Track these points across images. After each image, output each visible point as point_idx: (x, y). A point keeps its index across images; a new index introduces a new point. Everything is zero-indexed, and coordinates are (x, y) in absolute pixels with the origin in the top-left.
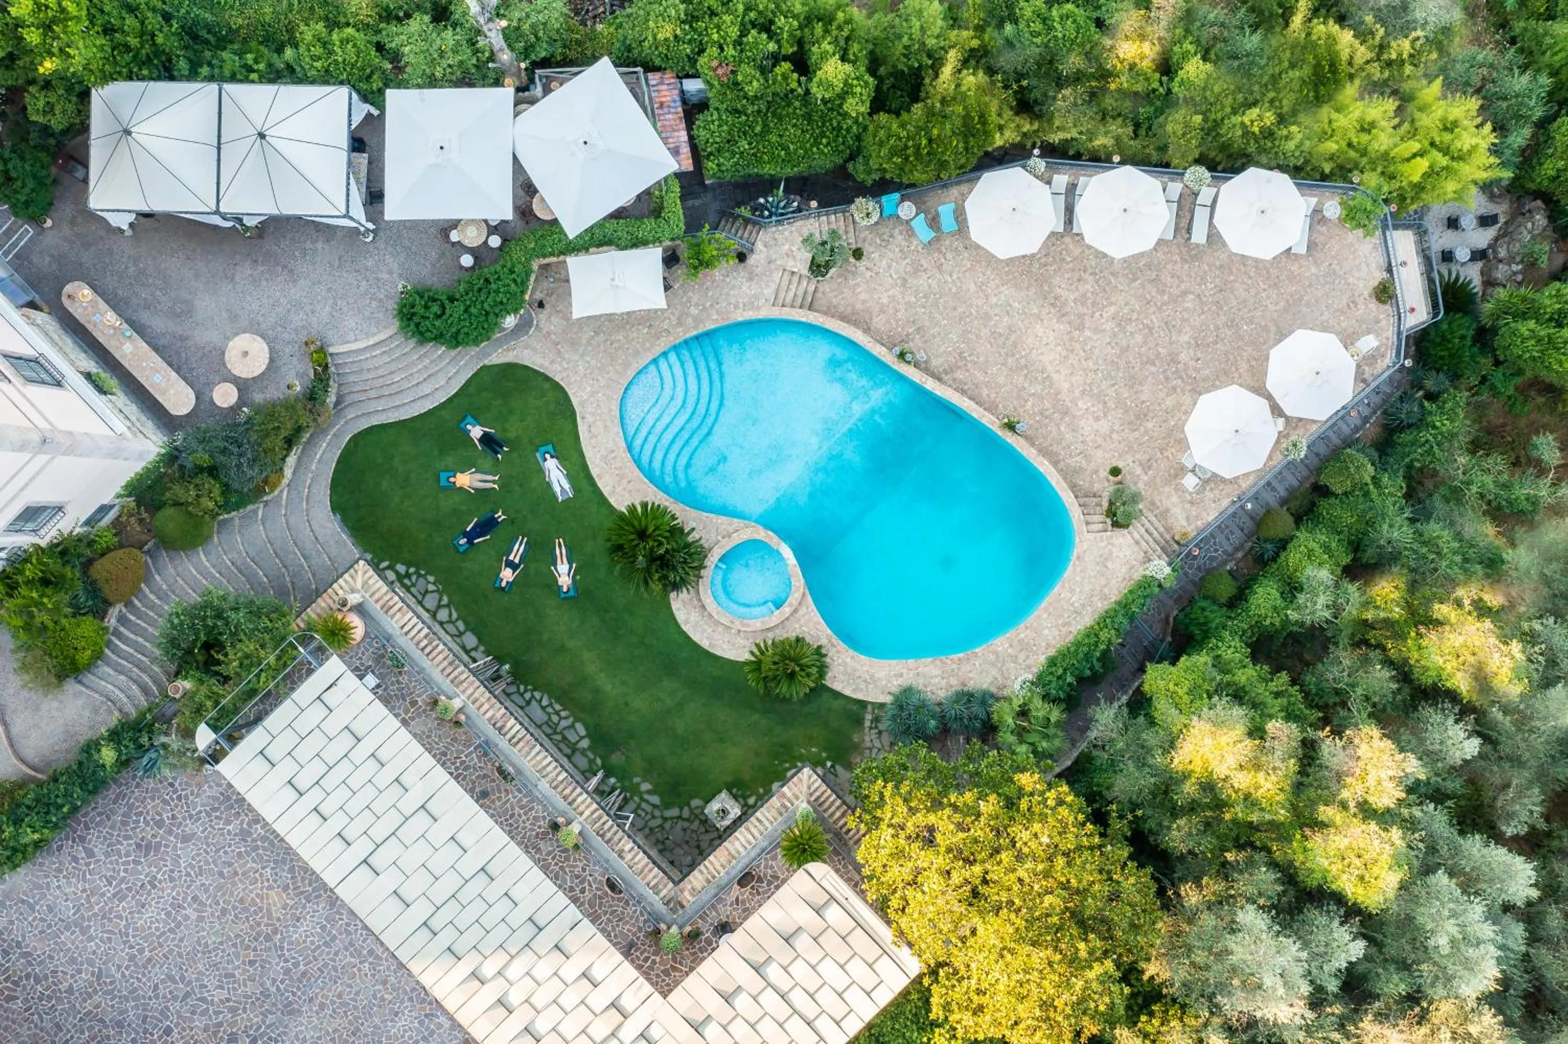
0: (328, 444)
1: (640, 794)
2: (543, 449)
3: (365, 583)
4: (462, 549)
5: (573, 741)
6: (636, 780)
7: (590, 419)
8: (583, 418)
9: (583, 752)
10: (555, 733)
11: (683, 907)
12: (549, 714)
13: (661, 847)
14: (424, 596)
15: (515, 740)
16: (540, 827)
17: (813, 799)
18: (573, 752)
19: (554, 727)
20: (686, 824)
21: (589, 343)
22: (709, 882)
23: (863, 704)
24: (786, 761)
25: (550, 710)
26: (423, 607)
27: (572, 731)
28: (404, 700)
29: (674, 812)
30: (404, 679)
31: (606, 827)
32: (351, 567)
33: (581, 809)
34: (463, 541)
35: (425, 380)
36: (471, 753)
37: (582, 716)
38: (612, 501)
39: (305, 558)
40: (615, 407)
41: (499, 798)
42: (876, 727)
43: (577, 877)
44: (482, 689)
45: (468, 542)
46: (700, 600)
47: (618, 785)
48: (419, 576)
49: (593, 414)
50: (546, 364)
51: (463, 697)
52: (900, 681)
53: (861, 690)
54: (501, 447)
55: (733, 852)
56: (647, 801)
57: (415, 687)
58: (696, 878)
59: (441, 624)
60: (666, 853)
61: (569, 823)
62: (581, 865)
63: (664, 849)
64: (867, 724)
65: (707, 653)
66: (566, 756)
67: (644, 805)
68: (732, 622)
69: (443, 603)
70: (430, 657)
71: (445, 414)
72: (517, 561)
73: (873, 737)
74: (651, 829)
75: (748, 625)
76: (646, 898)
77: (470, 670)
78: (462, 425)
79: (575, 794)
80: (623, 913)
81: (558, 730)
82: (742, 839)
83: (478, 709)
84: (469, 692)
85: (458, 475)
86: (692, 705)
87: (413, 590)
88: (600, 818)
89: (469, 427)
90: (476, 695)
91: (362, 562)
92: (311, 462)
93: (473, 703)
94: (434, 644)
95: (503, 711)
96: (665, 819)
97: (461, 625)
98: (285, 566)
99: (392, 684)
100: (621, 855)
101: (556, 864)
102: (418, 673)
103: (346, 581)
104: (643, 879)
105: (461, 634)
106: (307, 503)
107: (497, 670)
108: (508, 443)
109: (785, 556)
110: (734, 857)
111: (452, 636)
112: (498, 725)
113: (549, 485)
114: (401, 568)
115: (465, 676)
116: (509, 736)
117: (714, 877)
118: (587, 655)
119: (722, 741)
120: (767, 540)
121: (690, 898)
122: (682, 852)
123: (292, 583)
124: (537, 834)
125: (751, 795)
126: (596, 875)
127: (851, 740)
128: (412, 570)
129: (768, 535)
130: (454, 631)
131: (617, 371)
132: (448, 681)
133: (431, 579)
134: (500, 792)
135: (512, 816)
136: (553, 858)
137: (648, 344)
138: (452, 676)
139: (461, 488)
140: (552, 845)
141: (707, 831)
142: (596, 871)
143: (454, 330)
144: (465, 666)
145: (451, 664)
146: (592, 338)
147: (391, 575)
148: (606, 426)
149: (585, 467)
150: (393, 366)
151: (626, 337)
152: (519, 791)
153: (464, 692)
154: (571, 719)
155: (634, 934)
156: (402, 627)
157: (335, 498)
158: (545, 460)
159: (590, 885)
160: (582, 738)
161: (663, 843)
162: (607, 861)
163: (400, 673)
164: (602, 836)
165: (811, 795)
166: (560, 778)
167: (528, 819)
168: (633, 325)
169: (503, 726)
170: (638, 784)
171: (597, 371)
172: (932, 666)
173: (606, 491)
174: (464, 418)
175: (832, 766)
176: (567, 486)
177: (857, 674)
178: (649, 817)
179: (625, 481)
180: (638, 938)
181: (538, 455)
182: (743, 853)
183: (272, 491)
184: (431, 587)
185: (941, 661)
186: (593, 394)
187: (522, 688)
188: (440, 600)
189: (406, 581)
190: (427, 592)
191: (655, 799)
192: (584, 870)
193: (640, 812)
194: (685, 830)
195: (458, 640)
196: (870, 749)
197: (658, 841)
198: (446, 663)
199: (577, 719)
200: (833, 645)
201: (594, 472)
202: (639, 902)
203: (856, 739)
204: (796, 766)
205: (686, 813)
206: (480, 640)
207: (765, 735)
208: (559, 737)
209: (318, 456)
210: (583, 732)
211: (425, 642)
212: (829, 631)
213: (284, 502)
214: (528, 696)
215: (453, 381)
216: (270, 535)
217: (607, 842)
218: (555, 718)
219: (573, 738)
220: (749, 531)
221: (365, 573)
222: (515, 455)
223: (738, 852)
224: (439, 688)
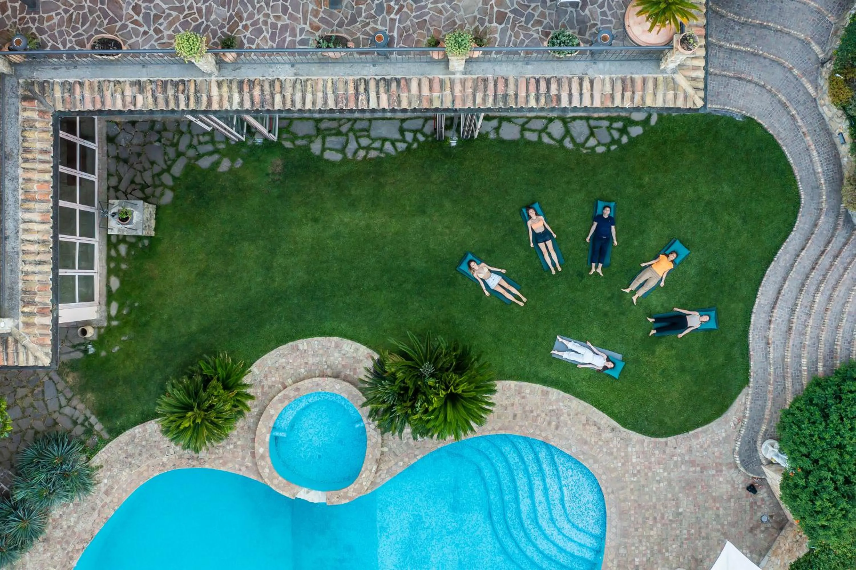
0: (815, 172)
1: (223, 154)
2: (620, 366)
3: (676, 87)
4: (601, 204)
5: (329, 139)
6: (239, 163)
7: (607, 435)
8: (613, 430)
9: (309, 138)
10: (351, 130)
11: (25, 98)
12: (374, 140)
13: (158, 127)
14: (591, 128)
15: (362, 88)
16: (245, 27)
17: (10, 339)
18: (318, 129)
19: (358, 134)
20: (157, 169)
21: (676, 499)
22: (26, 150)
23: (115, 432)
24: (129, 314)
25: (377, 144)
26: (581, 118)
27: (339, 147)
28: (514, 11)
29: (178, 169)
30: (536, 32)
31: (182, 97)
32: (705, 89)
33: (225, 89)
34: (607, 213)
35: (790, 321)
36: (391, 30)
37: (345, 169)
38: (512, 384)
39: (732, 50)
40: (595, 468)
41: (316, 13)
42: (83, 424)
43: (157, 17)
44: (448, 105)
45: (602, 216)
46: (346, 379)
47: (250, 143)
48: (613, 141)
49: (607, 442)
50: (694, 442)
51: (458, 76)
52: (102, 487)
53: (127, 445)
54: (658, 330)
55: (32, 205)
56: (211, 153)
57: (517, 36)
58: (41, 140)
59: (551, 120)
60: (147, 127)
61: (220, 63)
62: (166, 33)
63: (152, 128)
64: (93, 419)
65: (293, 339)
66: (321, 120)
67: (210, 148)
68: (298, 389)
69: (567, 140)
70: (533, 81)
71: (738, 307)
72: (542, 245)
73: (77, 413)
74: (182, 133)
75: (281, 401)
76: (68, 66)
77: (479, 110)
78: (713, 314)
79: (247, 97)
80: (75, 29)
81: (351, 134)
82: (36, 227)
83: (431, 81)
84: (458, 88)
85: (672, 266)
86: (259, 279)
87: (606, 123)
88: (198, 100)
89: (706, 318)
90: (448, 92)
91: (700, 104)
92: (816, 142)
93: (442, 82)
94: (543, 100)
95: (404, 105)
96: (179, 154)
97: (531, 136)
98: (743, 24)
99: (543, 15)
100: (139, 86)
101: (190, 8)
102: (527, 53)
103: (696, 68)
104: (91, 84)
105: (523, 128)
106: (780, 101)
107: (458, 130)
108: (656, 340)
109: (313, 492)
110: (24, 201)
111: (530, 119)
112: (394, 85)
113: (582, 340)
114: (636, 131)
115: (479, 100)
116: (372, 85)
117: (26, 160)
118: (394, 226)
119: (202, 274)
120: (342, 493)
121: (26, 114)
122: (135, 141)
123: (722, 16)
124: (241, 19)
125: (128, 253)
126: (140, 40)
127: (93, 390)
128: (625, 140)
129: (345, 497)
130: (533, 125)
131: (625, 500)
132: (490, 76)
133: (600, 150)
134: (322, 20)
135: (285, 10)
136: (199, 10)
137: (622, 551)
138: (491, 85)
139: (656, 257)
140: (214, 22)
141: (132, 182)
142: (145, 42)
143: (834, 417)
144: (489, 110)
145: (505, 96)
146: (677, 507)
147: (637, 117)
148: (586, 443)
149: (567, 388)
150: (835, 306)
151: (648, 537)
152: (303, 42)
153: (463, 83)
154: (350, 156)
155: (41, 20)
156: (592, 82)
157: (758, 131)
158: (608, 360)
159: (135, 22)
160: (323, 150)
161: (159, 132)
162: (144, 65)
163: (547, 34)
164: (176, 85)
165: (16, 341)
166: (278, 98)
167: (265, 23)
168: (652, 554)
169: (388, 91)
170: (233, 160)
171: (643, 482)
172: (89, 527)
173: (527, 387)
174: (718, 322)
175: (86, 351)
176: (566, 355)
177: (145, 456)
178: (195, 142)
179: (519, 412)
180: (33, 20)
181: (619, 356)
182: (21, 215)
183: (832, 80)
184: (592, 142)
185: (85, 541)
186: (627, 459)
187: (421, 138)
188: (572, 139)
189: (619, 125)
190: (592, 134)
191: (205, 163)
192: (157, 31)
193: (207, 138)
194: (152, 163)
195: (521, 121)
196: (69, 400)
197: (165, 130)
198: (511, 92)
199: (345, 161)
200: (191, 458)
201: (555, 393)
202: (70, 56)
203: (90, 396)
204: (116, 318)
205: (167, 179)
206: (502, 142)
207: (170, 319)
208: (344, 129)
209: (815, 153)
210: (328, 155)
211: (554, 91)
212: (207, 466)
213: (804, 80)
214: (409, 137)
215: (762, 344)
216: (787, 39)
217: (164, 84)
218: (364, 142)
219: (332, 141)
220: (366, 484)
221: (686, 98)
222: (639, 335)
223: (28, 210)
224: (489, 61)
